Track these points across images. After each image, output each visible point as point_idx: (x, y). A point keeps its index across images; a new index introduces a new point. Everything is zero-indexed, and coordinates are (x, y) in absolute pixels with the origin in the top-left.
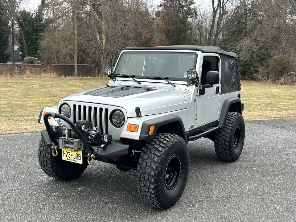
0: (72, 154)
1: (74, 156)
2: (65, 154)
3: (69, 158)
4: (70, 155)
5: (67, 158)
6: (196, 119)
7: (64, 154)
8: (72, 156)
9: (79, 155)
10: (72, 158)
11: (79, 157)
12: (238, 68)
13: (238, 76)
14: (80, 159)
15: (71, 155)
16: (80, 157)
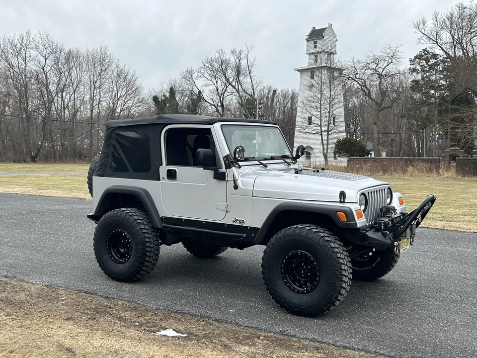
0: (405, 242)
2: (402, 245)
5: (403, 249)
8: (405, 244)
10: (405, 247)
14: (408, 244)
16: (408, 242)
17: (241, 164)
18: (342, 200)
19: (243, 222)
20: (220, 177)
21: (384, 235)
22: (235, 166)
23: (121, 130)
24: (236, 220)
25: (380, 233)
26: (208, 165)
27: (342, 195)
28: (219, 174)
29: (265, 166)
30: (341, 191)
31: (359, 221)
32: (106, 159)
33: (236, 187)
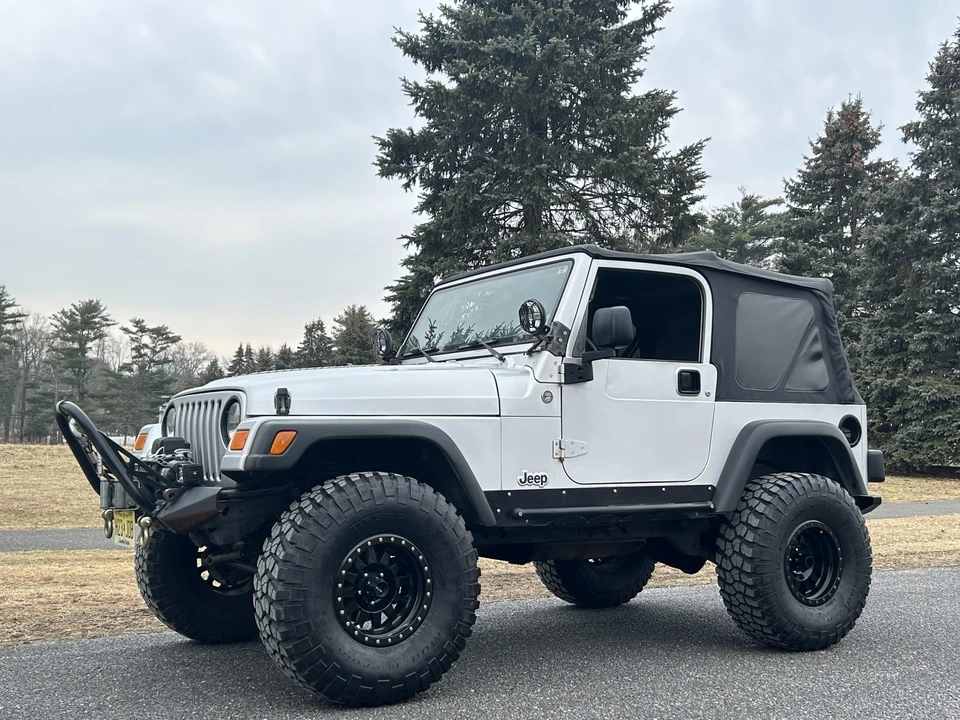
0: (124, 525)
1: (126, 530)
4: (122, 528)
5: (119, 537)
6: (561, 460)
9: (132, 524)
10: (125, 536)
12: (831, 327)
13: (834, 353)
14: (132, 536)
16: (132, 529)
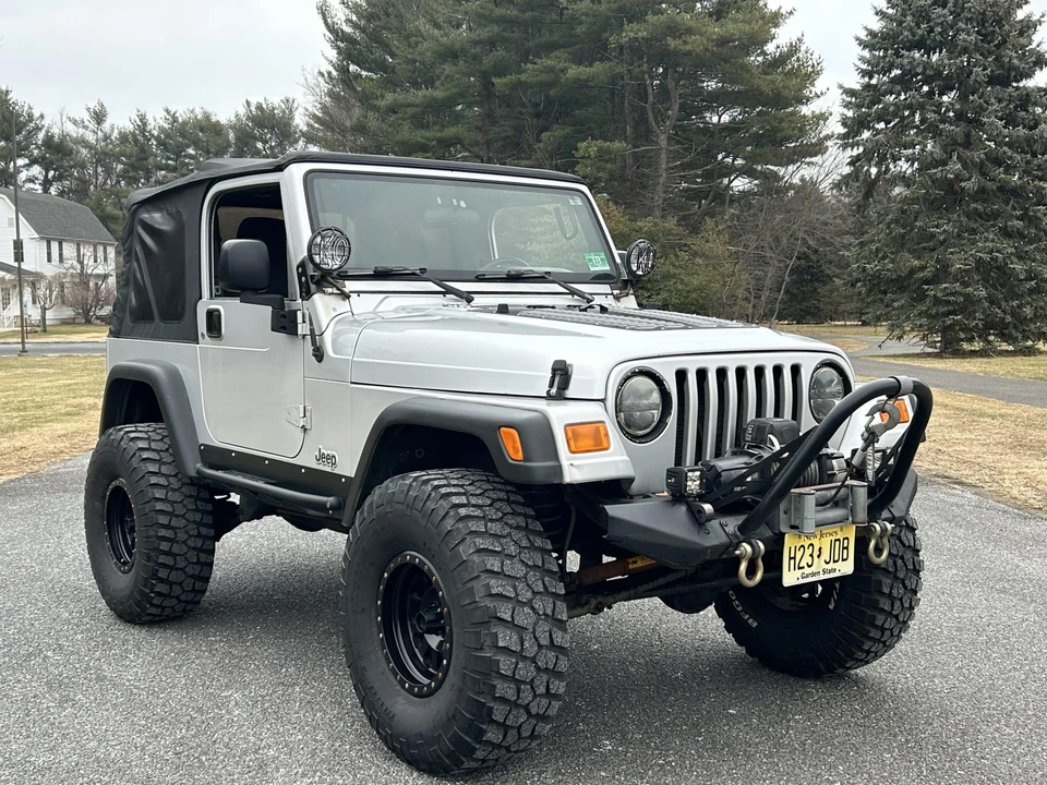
0: (820, 548)
1: (826, 555)
2: (794, 558)
3: (807, 571)
4: (811, 555)
5: (802, 571)
7: (790, 558)
8: (819, 556)
9: (846, 541)
10: (819, 565)
11: (844, 548)
14: (845, 557)
15: (815, 555)
16: (847, 548)
17: (350, 286)
18: (554, 391)
19: (331, 459)
20: (285, 323)
21: (698, 519)
22: (324, 292)
23: (148, 211)
24: (321, 457)
25: (684, 508)
26: (255, 290)
27: (561, 373)
28: (284, 316)
29: (468, 297)
30: (556, 362)
31: (575, 463)
32: (124, 291)
33: (319, 354)
